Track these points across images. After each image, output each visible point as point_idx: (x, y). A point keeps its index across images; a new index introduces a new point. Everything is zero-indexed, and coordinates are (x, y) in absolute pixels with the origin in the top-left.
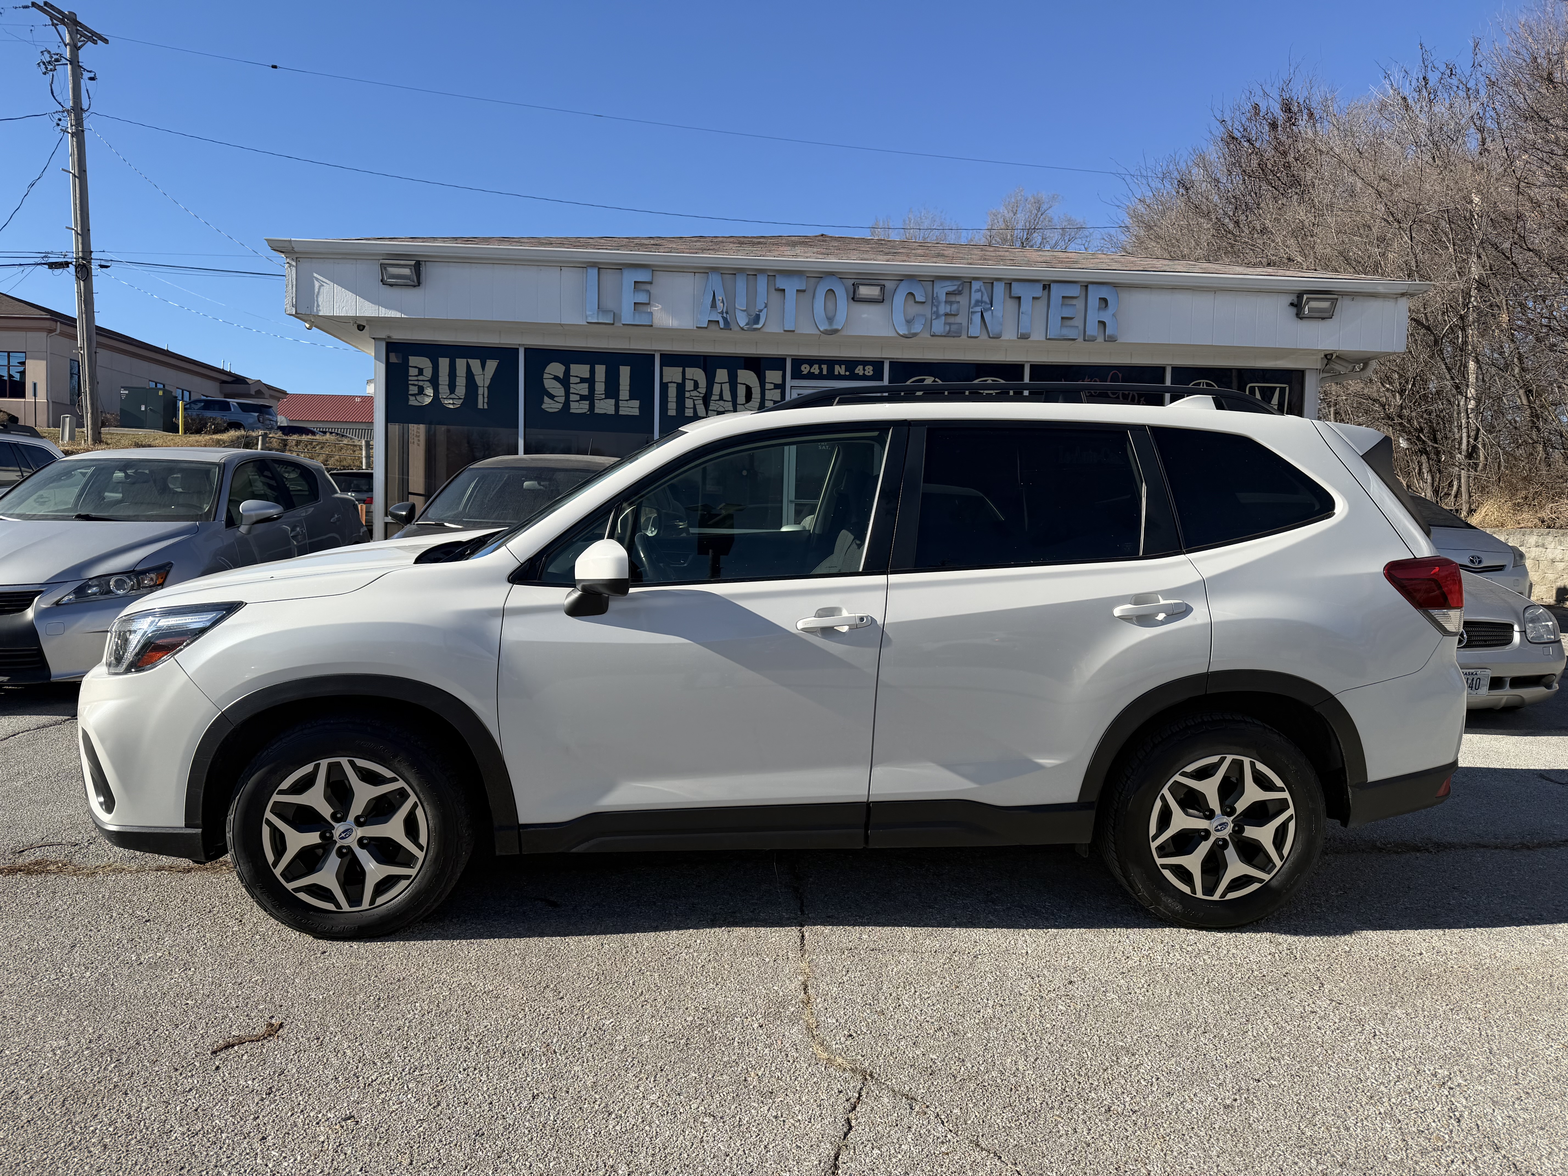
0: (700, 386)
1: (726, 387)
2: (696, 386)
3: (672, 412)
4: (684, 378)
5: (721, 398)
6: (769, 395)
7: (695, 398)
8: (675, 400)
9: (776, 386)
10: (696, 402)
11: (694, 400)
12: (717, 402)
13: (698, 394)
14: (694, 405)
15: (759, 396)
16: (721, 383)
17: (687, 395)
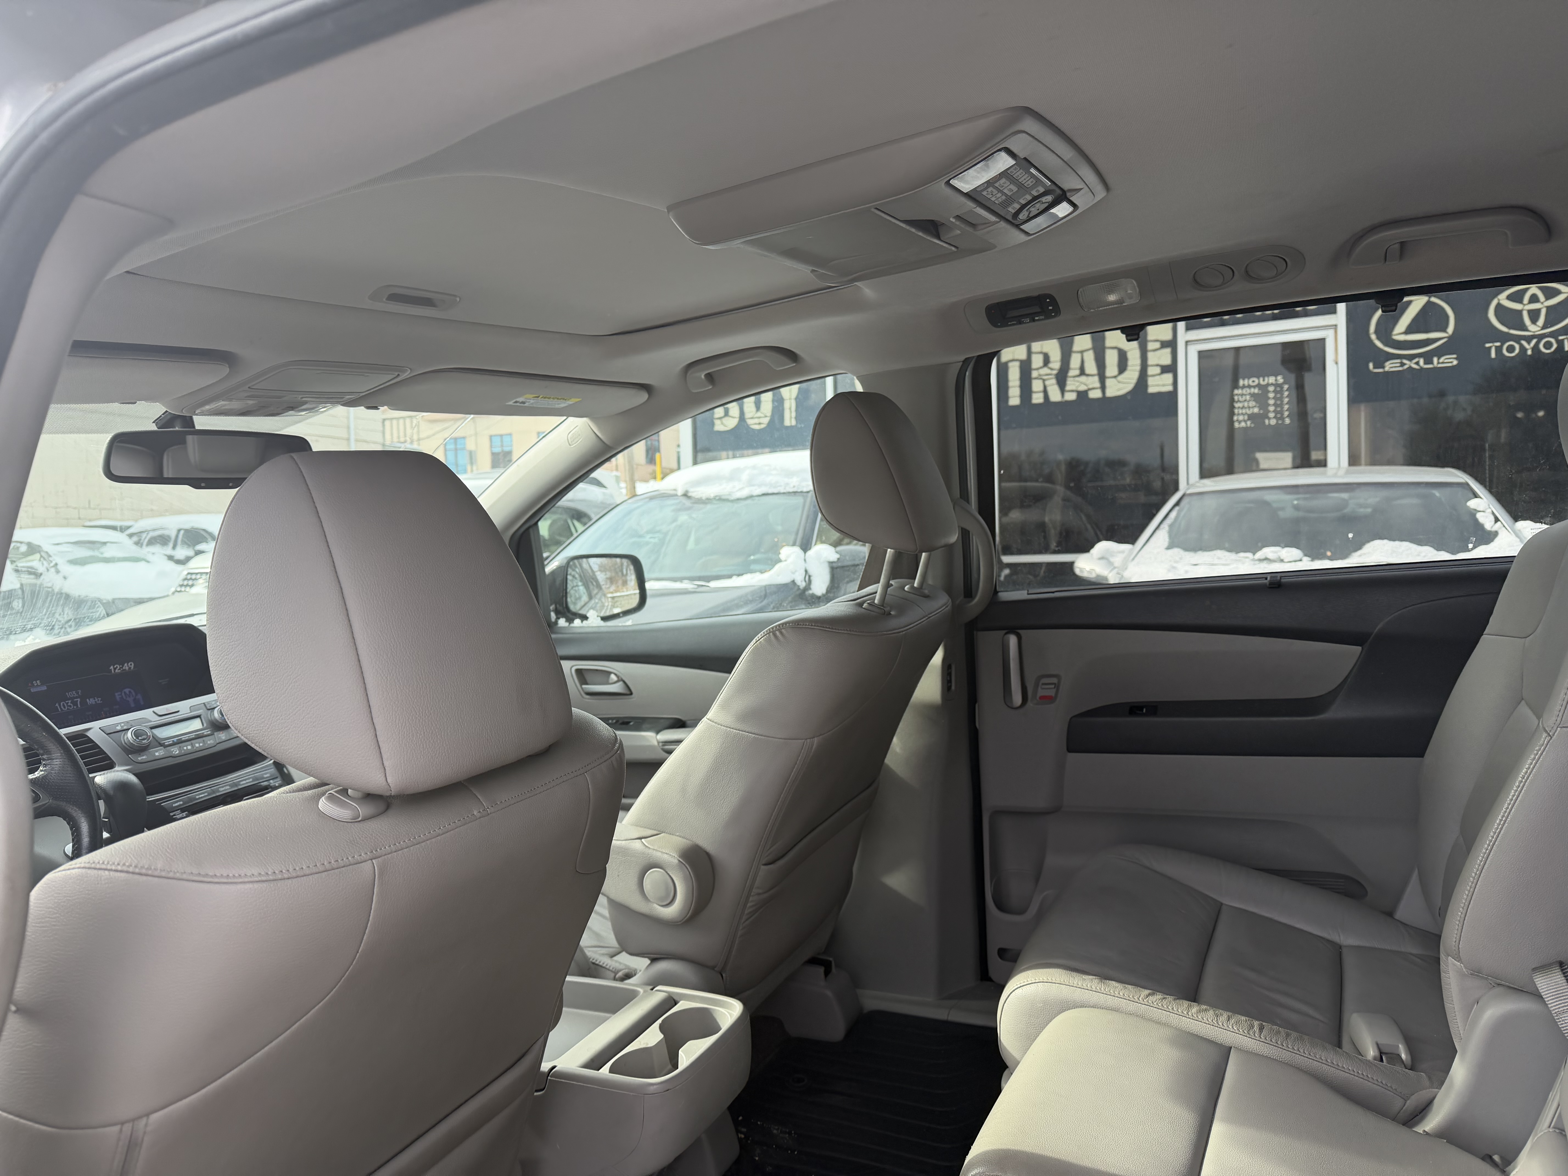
0: (1052, 359)
1: (1090, 357)
2: (1047, 360)
3: (1014, 400)
4: (1029, 352)
5: (1082, 372)
6: (1152, 358)
7: (1045, 377)
8: (1018, 383)
9: (1164, 344)
10: (1047, 383)
11: (1044, 380)
12: (1077, 379)
13: (1049, 371)
14: (1045, 387)
15: (1138, 362)
16: (1082, 352)
17: (1034, 374)
